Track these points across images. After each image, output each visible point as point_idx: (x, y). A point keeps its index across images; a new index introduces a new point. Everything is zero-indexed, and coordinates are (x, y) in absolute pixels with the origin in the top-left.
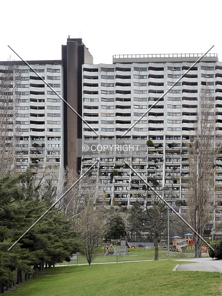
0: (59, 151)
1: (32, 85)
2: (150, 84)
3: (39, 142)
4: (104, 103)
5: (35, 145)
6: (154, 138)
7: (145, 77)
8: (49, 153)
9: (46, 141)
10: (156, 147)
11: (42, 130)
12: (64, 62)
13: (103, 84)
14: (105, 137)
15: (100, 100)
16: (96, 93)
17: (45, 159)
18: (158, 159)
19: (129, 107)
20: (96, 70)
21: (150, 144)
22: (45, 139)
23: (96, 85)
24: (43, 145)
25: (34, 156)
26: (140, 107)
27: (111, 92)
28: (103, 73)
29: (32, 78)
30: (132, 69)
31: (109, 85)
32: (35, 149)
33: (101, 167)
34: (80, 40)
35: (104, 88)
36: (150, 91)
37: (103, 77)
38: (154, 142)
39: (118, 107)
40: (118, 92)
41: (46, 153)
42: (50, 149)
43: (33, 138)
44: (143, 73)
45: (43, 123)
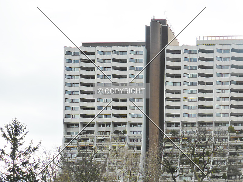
0: (141, 139)
1: (115, 68)
2: (233, 66)
4: (186, 87)
5: (117, 132)
6: (235, 124)
8: (131, 140)
10: (237, 134)
12: (147, 44)
13: (186, 67)
14: (187, 124)
18: (239, 146)
20: (179, 52)
22: (127, 125)
23: (179, 68)
24: (125, 132)
27: (194, 76)
28: (186, 55)
29: (115, 60)
30: (215, 51)
31: (192, 68)
35: (187, 71)
37: (186, 59)
38: (236, 128)
39: (200, 91)
41: (127, 140)
42: (132, 136)
43: (115, 124)
45: (125, 108)
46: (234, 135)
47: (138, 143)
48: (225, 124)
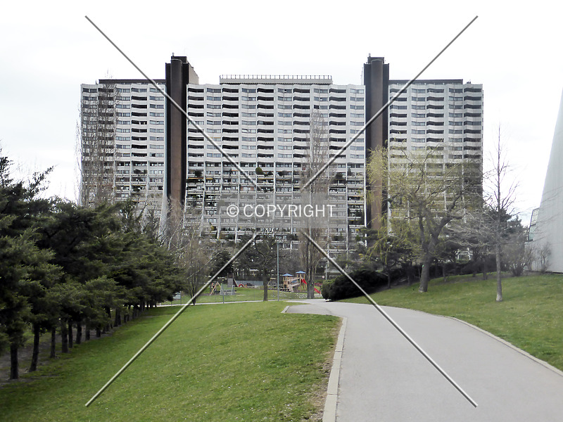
0: (162, 178)
1: (134, 106)
2: (259, 106)
3: (141, 168)
4: (210, 126)
5: (137, 172)
6: (263, 165)
7: (254, 99)
8: (151, 180)
9: (148, 167)
10: (266, 175)
11: (145, 155)
12: (168, 82)
13: (209, 106)
14: (211, 163)
15: (206, 122)
16: (201, 115)
17: (147, 187)
18: (268, 188)
19: (236, 131)
20: (202, 91)
21: (259, 172)
22: (148, 164)
23: (201, 107)
24: (145, 172)
25: (136, 183)
26: (249, 131)
27: (218, 115)
28: (210, 94)
29: (134, 98)
30: (240, 90)
31: (215, 107)
32: (136, 175)
33: (207, 197)
34: (184, 59)
35: (210, 110)
36: (259, 114)
37: (209, 98)
38: (264, 169)
39: (224, 130)
40: (225, 114)
41: (148, 180)
42: (153, 176)
43: (134, 163)
44: (251, 95)
45: (145, 147)
46: (262, 177)
47: (159, 183)
48: (251, 165)
